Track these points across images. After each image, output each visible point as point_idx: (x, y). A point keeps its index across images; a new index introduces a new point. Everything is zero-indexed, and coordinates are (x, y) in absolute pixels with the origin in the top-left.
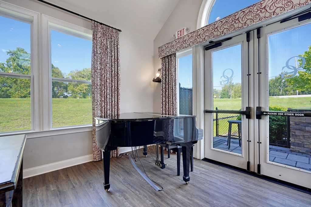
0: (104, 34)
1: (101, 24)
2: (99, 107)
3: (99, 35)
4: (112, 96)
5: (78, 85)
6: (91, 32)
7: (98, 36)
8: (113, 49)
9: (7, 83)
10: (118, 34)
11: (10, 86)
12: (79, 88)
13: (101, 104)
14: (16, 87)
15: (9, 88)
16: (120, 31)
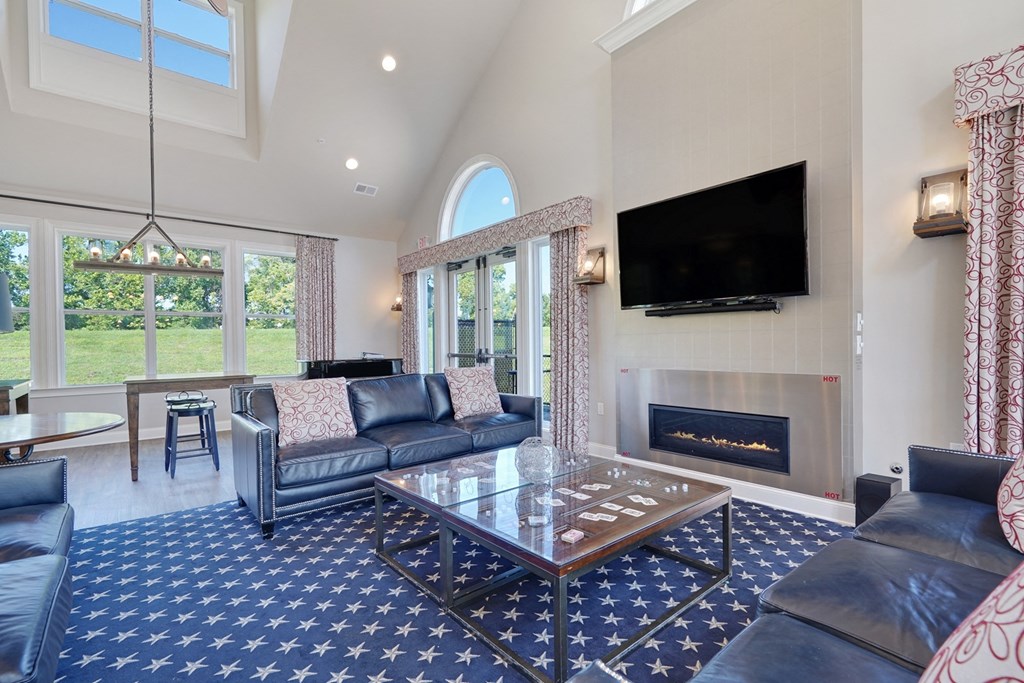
0: (311, 250)
1: (308, 236)
2: (306, 351)
3: (306, 251)
4: (324, 335)
5: (279, 284)
6: (295, 249)
7: (304, 253)
8: (325, 269)
9: (73, 284)
10: (333, 246)
11: (81, 290)
12: (280, 294)
13: (308, 347)
14: (100, 295)
15: (80, 298)
16: (336, 240)
